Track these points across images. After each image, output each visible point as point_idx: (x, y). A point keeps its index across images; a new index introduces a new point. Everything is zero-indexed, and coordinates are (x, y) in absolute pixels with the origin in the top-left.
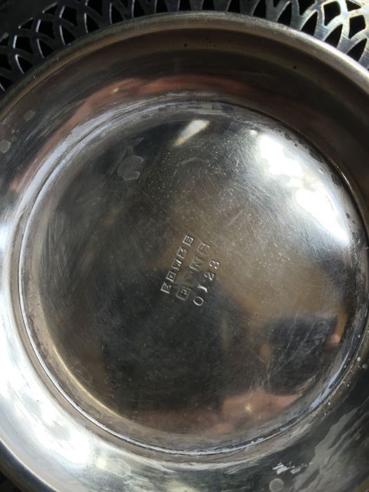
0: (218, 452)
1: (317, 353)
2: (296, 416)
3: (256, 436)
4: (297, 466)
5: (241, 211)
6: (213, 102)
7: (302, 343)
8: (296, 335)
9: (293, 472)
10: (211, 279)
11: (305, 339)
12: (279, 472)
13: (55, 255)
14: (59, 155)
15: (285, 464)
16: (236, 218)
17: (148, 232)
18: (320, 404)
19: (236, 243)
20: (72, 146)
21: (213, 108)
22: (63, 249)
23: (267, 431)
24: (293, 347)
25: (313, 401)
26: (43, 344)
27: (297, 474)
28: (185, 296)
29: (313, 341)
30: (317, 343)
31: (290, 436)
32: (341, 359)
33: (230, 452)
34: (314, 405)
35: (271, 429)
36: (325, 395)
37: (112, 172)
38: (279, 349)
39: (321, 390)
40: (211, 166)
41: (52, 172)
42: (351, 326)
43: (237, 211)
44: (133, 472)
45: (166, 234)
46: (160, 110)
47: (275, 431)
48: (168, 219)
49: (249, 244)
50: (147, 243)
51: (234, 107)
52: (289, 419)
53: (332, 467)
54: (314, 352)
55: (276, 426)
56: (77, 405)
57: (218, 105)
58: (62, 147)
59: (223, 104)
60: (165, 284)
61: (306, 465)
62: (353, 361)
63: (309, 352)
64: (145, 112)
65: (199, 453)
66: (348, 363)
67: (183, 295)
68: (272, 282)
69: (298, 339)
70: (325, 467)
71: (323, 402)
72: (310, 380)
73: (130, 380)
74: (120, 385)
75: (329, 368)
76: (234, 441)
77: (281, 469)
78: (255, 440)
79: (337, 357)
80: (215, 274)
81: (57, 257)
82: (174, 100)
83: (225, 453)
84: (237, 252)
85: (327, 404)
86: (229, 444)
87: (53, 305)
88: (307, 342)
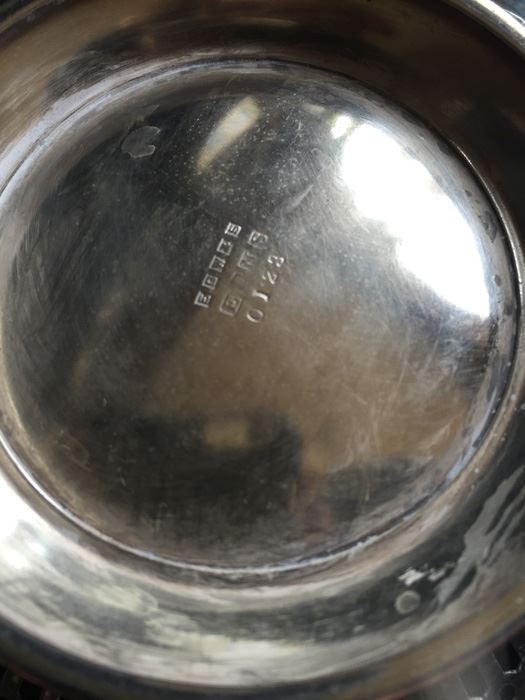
0: (303, 565)
1: (448, 388)
2: (426, 494)
3: (364, 533)
4: (438, 567)
5: (310, 188)
6: (257, 60)
7: (422, 372)
8: (411, 360)
9: (433, 577)
10: (272, 282)
11: (427, 366)
12: (409, 582)
13: (27, 271)
14: (34, 140)
15: (418, 569)
16: (304, 195)
17: (171, 222)
18: (462, 471)
19: (307, 231)
20: (53, 127)
21: (259, 67)
22: (39, 260)
23: (381, 522)
24: (410, 379)
25: (451, 468)
26: (6, 413)
27: (440, 580)
28: (232, 310)
29: (440, 369)
30: (446, 371)
31: (420, 528)
32: (485, 399)
33: (325, 563)
34: (452, 475)
35: (388, 518)
36: (467, 458)
37: (113, 150)
38: (388, 382)
39: (460, 450)
40: (262, 130)
41: (22, 162)
42: (495, 347)
43: (305, 185)
44: (161, 606)
45: (198, 222)
46: (183, 73)
47: (394, 522)
48: (201, 203)
49: (327, 230)
50: (170, 238)
51: (288, 65)
52: (415, 501)
53: (495, 560)
54: (442, 386)
55: (395, 513)
56: (64, 507)
57: (265, 63)
58: (38, 128)
59: (273, 62)
60: (200, 295)
61: (452, 565)
62: (505, 401)
63: (435, 386)
64: (160, 77)
65: (273, 570)
66: (498, 406)
67: (231, 309)
68: (367, 281)
69: (416, 365)
70: (485, 561)
71: (466, 467)
72: (442, 432)
73: (151, 449)
74: (134, 461)
75: (469, 413)
76: (329, 543)
77: (412, 576)
78: (363, 539)
79: (479, 395)
80: (278, 275)
81: (30, 274)
82: (202, 61)
83: (316, 566)
84: (309, 242)
85: (473, 472)
86: (320, 549)
87: (23, 348)
88: (431, 370)
